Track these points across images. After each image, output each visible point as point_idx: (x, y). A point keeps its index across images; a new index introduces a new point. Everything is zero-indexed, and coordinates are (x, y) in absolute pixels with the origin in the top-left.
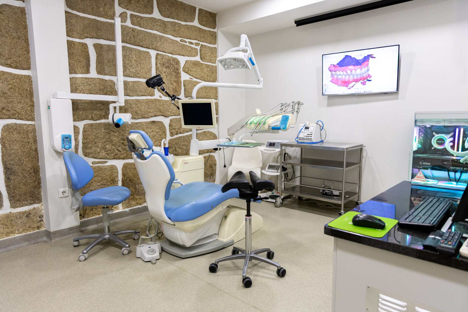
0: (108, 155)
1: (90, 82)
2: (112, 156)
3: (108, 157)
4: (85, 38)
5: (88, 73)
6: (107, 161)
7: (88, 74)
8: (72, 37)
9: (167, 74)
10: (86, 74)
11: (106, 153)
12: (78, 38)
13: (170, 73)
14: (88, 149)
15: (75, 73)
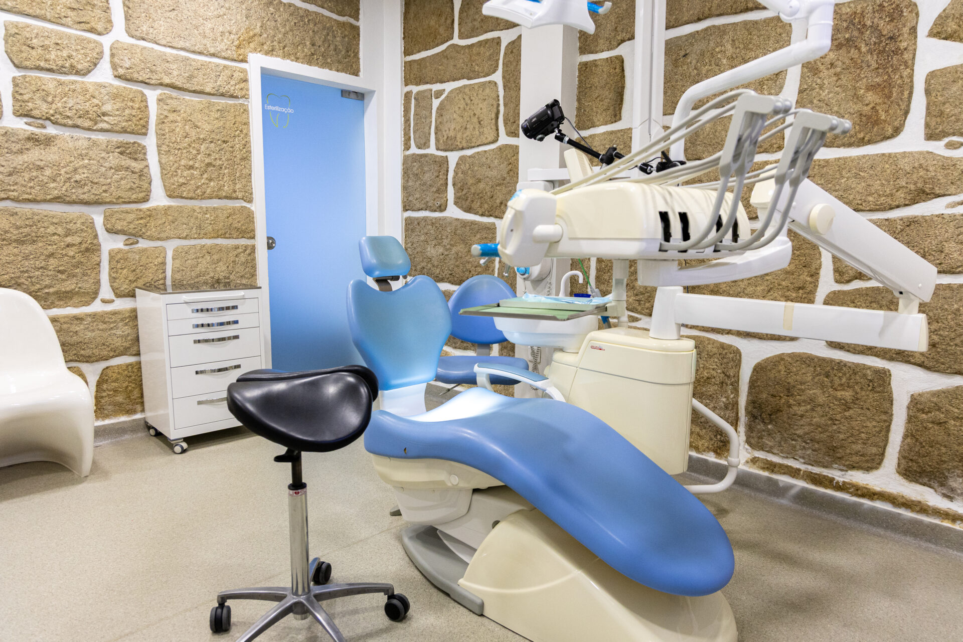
0: (640, 304)
1: (616, 139)
2: (647, 309)
3: (639, 308)
4: (619, 44)
5: (616, 121)
6: (637, 318)
7: (617, 123)
8: (596, 52)
9: (838, 70)
10: (612, 123)
11: (634, 298)
12: (606, 51)
13: (856, 62)
14: (604, 284)
15: (594, 127)
